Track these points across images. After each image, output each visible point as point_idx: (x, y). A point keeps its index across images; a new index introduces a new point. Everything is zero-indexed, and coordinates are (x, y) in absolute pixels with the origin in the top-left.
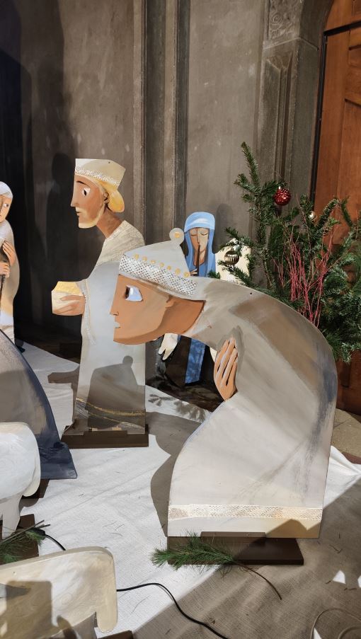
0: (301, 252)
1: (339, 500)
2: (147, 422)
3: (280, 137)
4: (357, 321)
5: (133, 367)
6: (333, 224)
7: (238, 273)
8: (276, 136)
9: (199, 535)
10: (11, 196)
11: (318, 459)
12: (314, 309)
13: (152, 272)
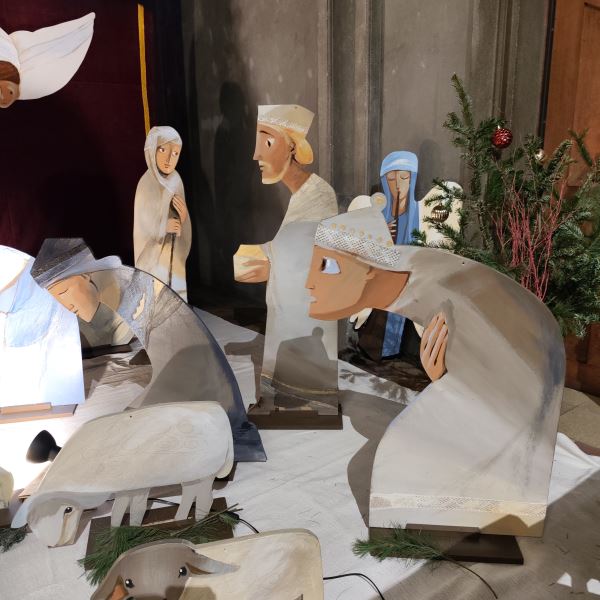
0: (525, 203)
1: (568, 496)
2: (340, 400)
3: (500, 55)
4: (594, 288)
5: (324, 339)
6: (567, 164)
7: (449, 231)
8: (494, 54)
9: (404, 527)
10: (180, 142)
11: (542, 448)
12: (540, 273)
13: (351, 242)
